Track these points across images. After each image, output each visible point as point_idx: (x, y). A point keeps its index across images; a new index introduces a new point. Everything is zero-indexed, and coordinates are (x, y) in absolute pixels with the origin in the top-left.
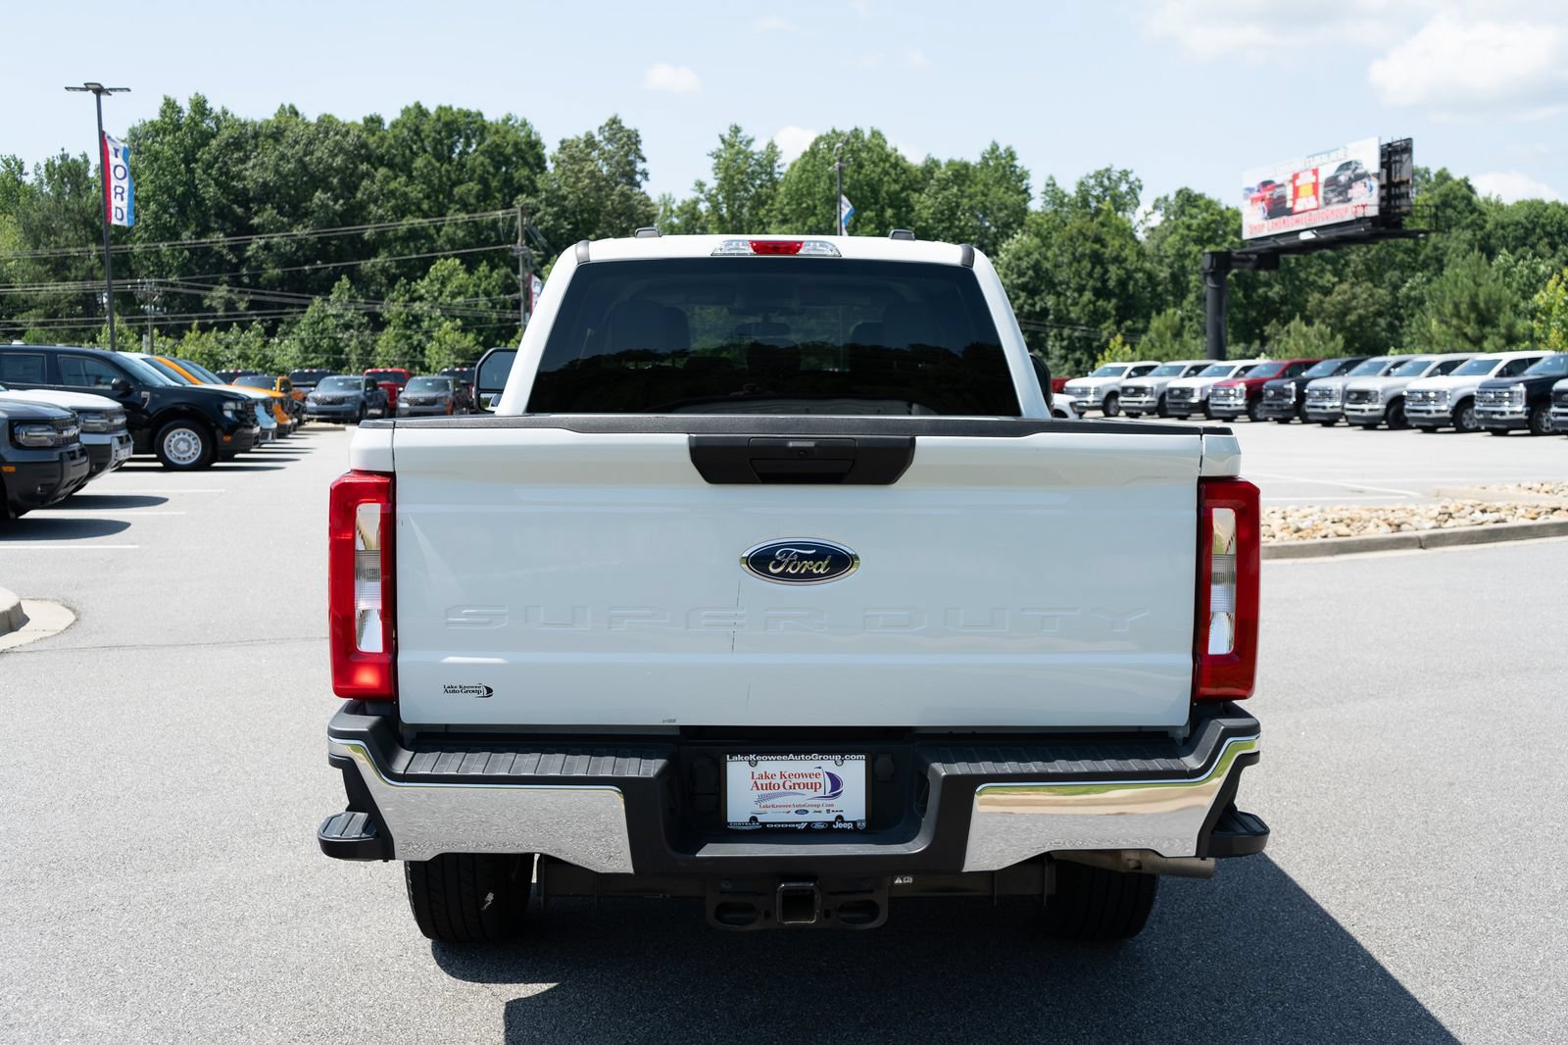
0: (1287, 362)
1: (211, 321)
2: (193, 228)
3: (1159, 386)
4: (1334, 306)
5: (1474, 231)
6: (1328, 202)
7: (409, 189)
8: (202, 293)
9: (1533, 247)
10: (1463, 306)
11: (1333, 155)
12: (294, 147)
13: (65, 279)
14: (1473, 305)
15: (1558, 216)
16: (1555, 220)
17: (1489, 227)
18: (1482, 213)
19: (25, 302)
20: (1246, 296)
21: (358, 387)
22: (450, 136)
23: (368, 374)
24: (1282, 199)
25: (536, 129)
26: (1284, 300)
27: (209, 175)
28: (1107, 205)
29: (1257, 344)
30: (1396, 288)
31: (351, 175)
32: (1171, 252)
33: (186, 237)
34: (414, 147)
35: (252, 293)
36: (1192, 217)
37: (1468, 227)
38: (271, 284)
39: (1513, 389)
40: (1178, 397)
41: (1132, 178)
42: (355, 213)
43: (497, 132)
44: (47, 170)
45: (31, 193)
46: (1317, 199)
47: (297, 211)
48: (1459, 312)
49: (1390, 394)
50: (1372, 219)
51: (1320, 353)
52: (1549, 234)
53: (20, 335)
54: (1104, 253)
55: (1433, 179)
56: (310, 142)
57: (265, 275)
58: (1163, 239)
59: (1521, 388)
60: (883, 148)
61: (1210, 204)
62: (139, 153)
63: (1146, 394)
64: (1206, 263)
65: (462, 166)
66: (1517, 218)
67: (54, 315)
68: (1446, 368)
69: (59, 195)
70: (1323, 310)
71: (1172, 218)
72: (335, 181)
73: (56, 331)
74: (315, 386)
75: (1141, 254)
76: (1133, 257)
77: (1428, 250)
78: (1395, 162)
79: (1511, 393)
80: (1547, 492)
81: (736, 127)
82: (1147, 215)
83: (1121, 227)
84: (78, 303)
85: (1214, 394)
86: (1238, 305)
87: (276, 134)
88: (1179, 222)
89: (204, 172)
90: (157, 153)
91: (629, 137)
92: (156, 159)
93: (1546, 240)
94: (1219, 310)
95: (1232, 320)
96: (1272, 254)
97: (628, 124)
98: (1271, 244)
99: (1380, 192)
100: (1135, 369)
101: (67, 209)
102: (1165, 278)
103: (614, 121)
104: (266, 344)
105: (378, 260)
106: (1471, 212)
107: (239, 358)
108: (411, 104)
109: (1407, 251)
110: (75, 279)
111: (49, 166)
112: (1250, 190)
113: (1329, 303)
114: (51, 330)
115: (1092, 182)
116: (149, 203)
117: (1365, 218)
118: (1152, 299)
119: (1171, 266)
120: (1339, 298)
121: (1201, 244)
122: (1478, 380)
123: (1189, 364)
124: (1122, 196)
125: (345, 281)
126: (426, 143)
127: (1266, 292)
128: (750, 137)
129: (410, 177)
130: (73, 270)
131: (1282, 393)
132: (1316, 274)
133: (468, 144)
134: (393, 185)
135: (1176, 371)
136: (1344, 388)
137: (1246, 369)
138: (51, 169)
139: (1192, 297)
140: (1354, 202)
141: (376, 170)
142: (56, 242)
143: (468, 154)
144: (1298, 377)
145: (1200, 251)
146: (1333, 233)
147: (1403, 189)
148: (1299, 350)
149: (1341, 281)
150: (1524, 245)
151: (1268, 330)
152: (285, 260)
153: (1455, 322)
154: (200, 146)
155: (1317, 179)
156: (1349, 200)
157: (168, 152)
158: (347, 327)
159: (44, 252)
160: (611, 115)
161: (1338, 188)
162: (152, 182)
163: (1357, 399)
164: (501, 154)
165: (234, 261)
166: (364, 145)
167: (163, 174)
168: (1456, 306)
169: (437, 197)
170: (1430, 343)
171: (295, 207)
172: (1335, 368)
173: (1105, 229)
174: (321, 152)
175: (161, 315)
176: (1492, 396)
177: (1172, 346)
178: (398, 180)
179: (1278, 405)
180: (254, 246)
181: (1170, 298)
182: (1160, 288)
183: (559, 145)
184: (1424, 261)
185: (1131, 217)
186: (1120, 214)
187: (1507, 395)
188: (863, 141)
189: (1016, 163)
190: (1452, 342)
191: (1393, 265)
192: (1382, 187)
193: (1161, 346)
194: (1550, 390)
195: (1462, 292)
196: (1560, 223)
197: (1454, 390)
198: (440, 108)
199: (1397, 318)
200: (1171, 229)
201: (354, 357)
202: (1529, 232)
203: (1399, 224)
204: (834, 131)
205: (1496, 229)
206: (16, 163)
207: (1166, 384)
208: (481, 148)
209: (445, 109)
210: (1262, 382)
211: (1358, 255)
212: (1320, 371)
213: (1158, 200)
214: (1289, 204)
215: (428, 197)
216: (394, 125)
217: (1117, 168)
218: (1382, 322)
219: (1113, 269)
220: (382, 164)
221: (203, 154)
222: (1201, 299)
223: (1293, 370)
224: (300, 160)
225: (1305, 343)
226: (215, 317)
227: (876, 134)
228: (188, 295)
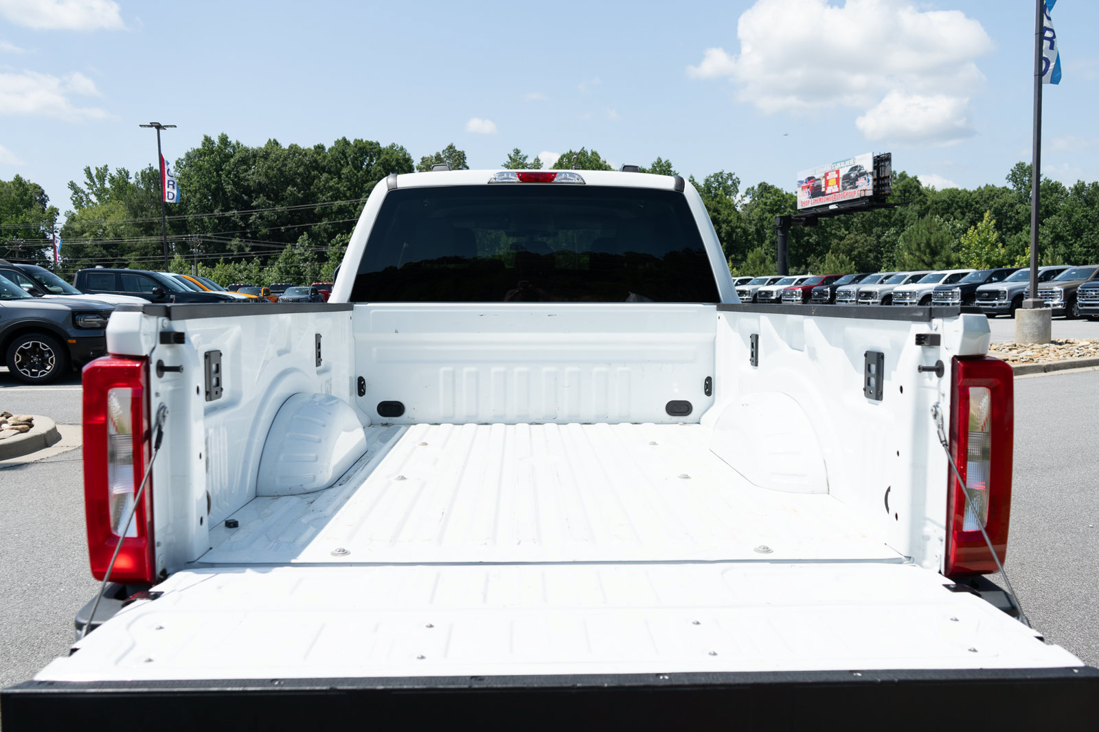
0: (825, 276)
1: (231, 258)
2: (220, 208)
3: (753, 290)
4: (845, 246)
5: (921, 205)
6: (844, 188)
7: (339, 185)
8: (225, 242)
9: (952, 214)
10: (922, 245)
11: (847, 163)
12: (276, 162)
13: (151, 235)
14: (928, 245)
15: (966, 197)
16: (964, 199)
17: (929, 203)
18: (925, 196)
19: (130, 248)
20: (796, 242)
21: (307, 293)
22: (362, 156)
23: (313, 286)
24: (819, 187)
25: (408, 152)
26: (818, 244)
27: (230, 178)
28: (720, 192)
29: (803, 267)
30: (879, 237)
31: (307, 177)
32: (756, 217)
33: (217, 212)
34: (342, 162)
35: (253, 242)
36: (767, 198)
37: (918, 202)
38: (265, 237)
39: (953, 290)
40: (764, 296)
41: (734, 177)
42: (310, 197)
43: (387, 153)
44: (142, 175)
45: (134, 189)
46: (838, 187)
47: (278, 199)
48: (920, 248)
49: (884, 293)
50: (869, 197)
51: (842, 271)
52: (960, 207)
53: (127, 266)
54: (719, 218)
55: (898, 177)
56: (285, 159)
57: (260, 233)
58: (752, 210)
59: (958, 290)
60: (598, 161)
61: (777, 191)
62: (191, 166)
63: (746, 295)
64: (777, 223)
65: (368, 172)
66: (943, 198)
67: (146, 254)
68: (915, 279)
69: (148, 189)
70: (839, 249)
71: (756, 199)
72: (299, 180)
73: (146, 263)
74: (283, 293)
75: (739, 218)
76: (735, 220)
77: (897, 215)
78: (882, 166)
79: (953, 292)
80: (995, 350)
81: (517, 150)
82: (742, 197)
83: (728, 204)
84: (158, 248)
85: (784, 294)
86: (793, 247)
87: (265, 155)
88: (760, 201)
89: (227, 176)
90: (201, 166)
91: (459, 155)
92: (201, 170)
93: (959, 210)
94: (784, 248)
95: (790, 254)
96: (813, 217)
97: (458, 149)
98: (813, 211)
99: (873, 183)
100: (739, 281)
101: (152, 197)
102: (753, 232)
103: (451, 147)
104: (261, 270)
105: (322, 224)
106: (920, 195)
107: (246, 278)
108: (340, 138)
109: (885, 217)
110: (157, 235)
111: (143, 173)
112: (801, 182)
113: (843, 245)
114: (143, 263)
115: (713, 179)
116: (196, 193)
117: (865, 197)
118: (745, 243)
119: (756, 225)
120: (848, 242)
121: (772, 213)
122: (933, 286)
123: (770, 278)
124: (729, 187)
125: (305, 235)
126: (349, 159)
127: (808, 240)
128: (525, 155)
129: (340, 178)
130: (155, 230)
131: (822, 294)
132: (835, 229)
133: (371, 160)
134: (331, 183)
135: (762, 282)
136: (858, 290)
137: (802, 280)
138: (144, 175)
139: (767, 242)
140: (859, 188)
141: (321, 175)
142: (146, 215)
143: (372, 165)
144: (831, 285)
145: (772, 217)
146: (848, 205)
147: (886, 181)
148: (831, 270)
149: (849, 233)
150: (948, 213)
151: (809, 260)
152: (271, 224)
153: (918, 254)
154: (224, 162)
155: (839, 176)
156: (857, 187)
157: (207, 165)
158: (305, 260)
159: (139, 220)
160: (449, 144)
161: (850, 180)
162: (198, 182)
163: (865, 296)
164: (389, 165)
165: (243, 225)
166: (315, 161)
167: (204, 178)
168: (919, 245)
169: (355, 189)
170: (904, 266)
171: (276, 195)
172: (851, 280)
173: (720, 205)
174: (291, 164)
175: (201, 254)
176: (942, 294)
177: (760, 268)
178: (334, 180)
179: (821, 300)
180: (254, 217)
181: (756, 243)
182: (750, 237)
183: (421, 161)
184: (894, 222)
185: (734, 198)
186: (728, 197)
187: (950, 294)
188: (587, 157)
189: (671, 169)
190: (916, 265)
191: (877, 225)
192: (874, 180)
193: (754, 268)
194: (975, 291)
195: (922, 237)
196: (967, 201)
197: (920, 291)
198: (356, 140)
199: (879, 253)
200: (756, 205)
201: (308, 277)
202: (950, 206)
203: (884, 201)
204: (571, 152)
205: (932, 204)
206: (125, 172)
207: (758, 289)
208: (378, 162)
209: (359, 140)
210: (812, 287)
211: (858, 219)
212: (843, 281)
213: (748, 189)
214: (823, 190)
215: (349, 189)
216: (330, 150)
217: (726, 172)
218: (872, 255)
219: (724, 226)
220: (324, 172)
221: (226, 167)
222: (773, 243)
223: (828, 280)
224: (279, 169)
225: (834, 266)
226: (232, 255)
227: (594, 153)
228: (218, 243)
